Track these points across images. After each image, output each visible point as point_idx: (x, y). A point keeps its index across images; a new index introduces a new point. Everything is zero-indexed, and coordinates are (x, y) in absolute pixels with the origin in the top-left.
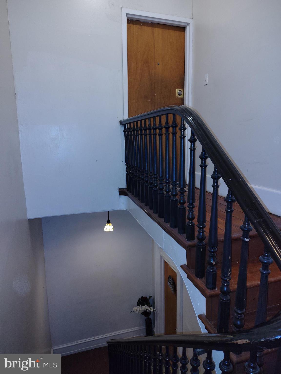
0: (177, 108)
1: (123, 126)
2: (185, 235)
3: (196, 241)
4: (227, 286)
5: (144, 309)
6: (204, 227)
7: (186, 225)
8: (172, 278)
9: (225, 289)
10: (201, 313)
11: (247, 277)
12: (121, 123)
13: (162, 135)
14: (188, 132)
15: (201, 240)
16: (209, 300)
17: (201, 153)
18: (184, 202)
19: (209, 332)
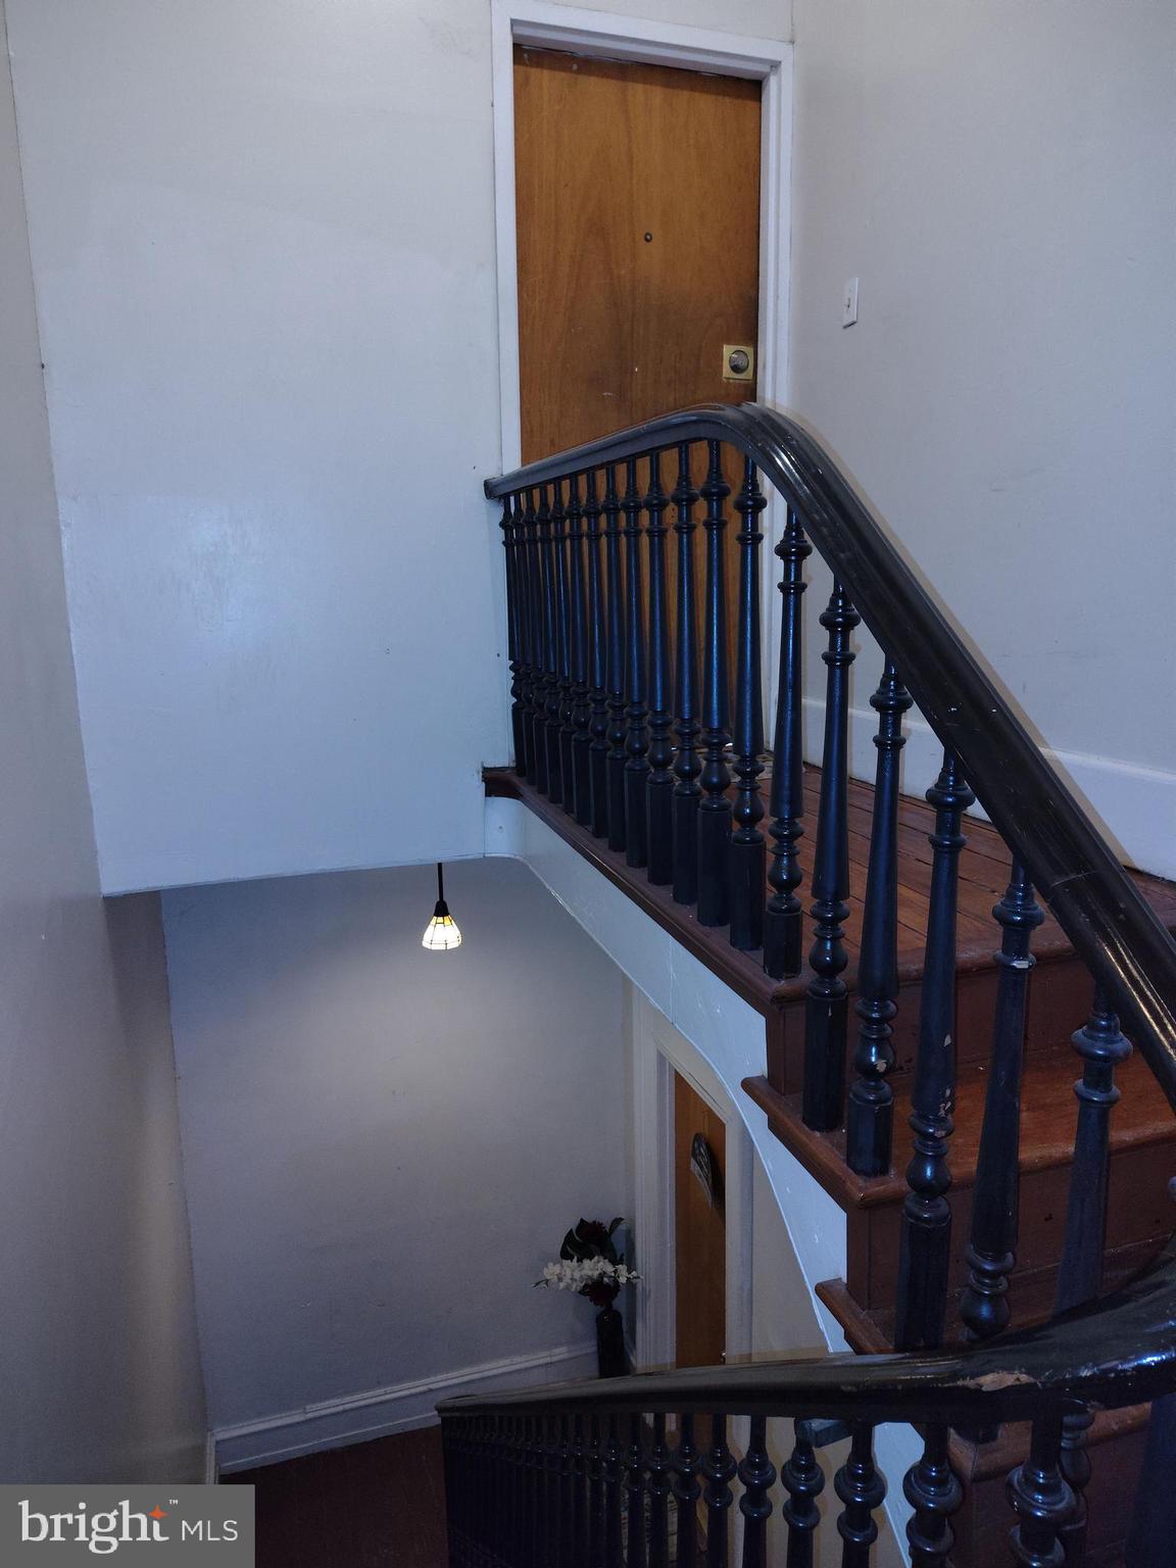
0: (730, 413)
1: (499, 501)
2: (759, 955)
3: (807, 976)
4: (938, 1160)
5: (590, 1273)
6: (842, 916)
7: (767, 909)
8: (707, 1144)
9: (929, 1173)
10: (825, 1276)
11: (1023, 1127)
12: (491, 490)
13: (662, 533)
14: (774, 519)
15: (829, 971)
16: (863, 1219)
17: (827, 604)
18: (756, 817)
19: (859, 1350)
